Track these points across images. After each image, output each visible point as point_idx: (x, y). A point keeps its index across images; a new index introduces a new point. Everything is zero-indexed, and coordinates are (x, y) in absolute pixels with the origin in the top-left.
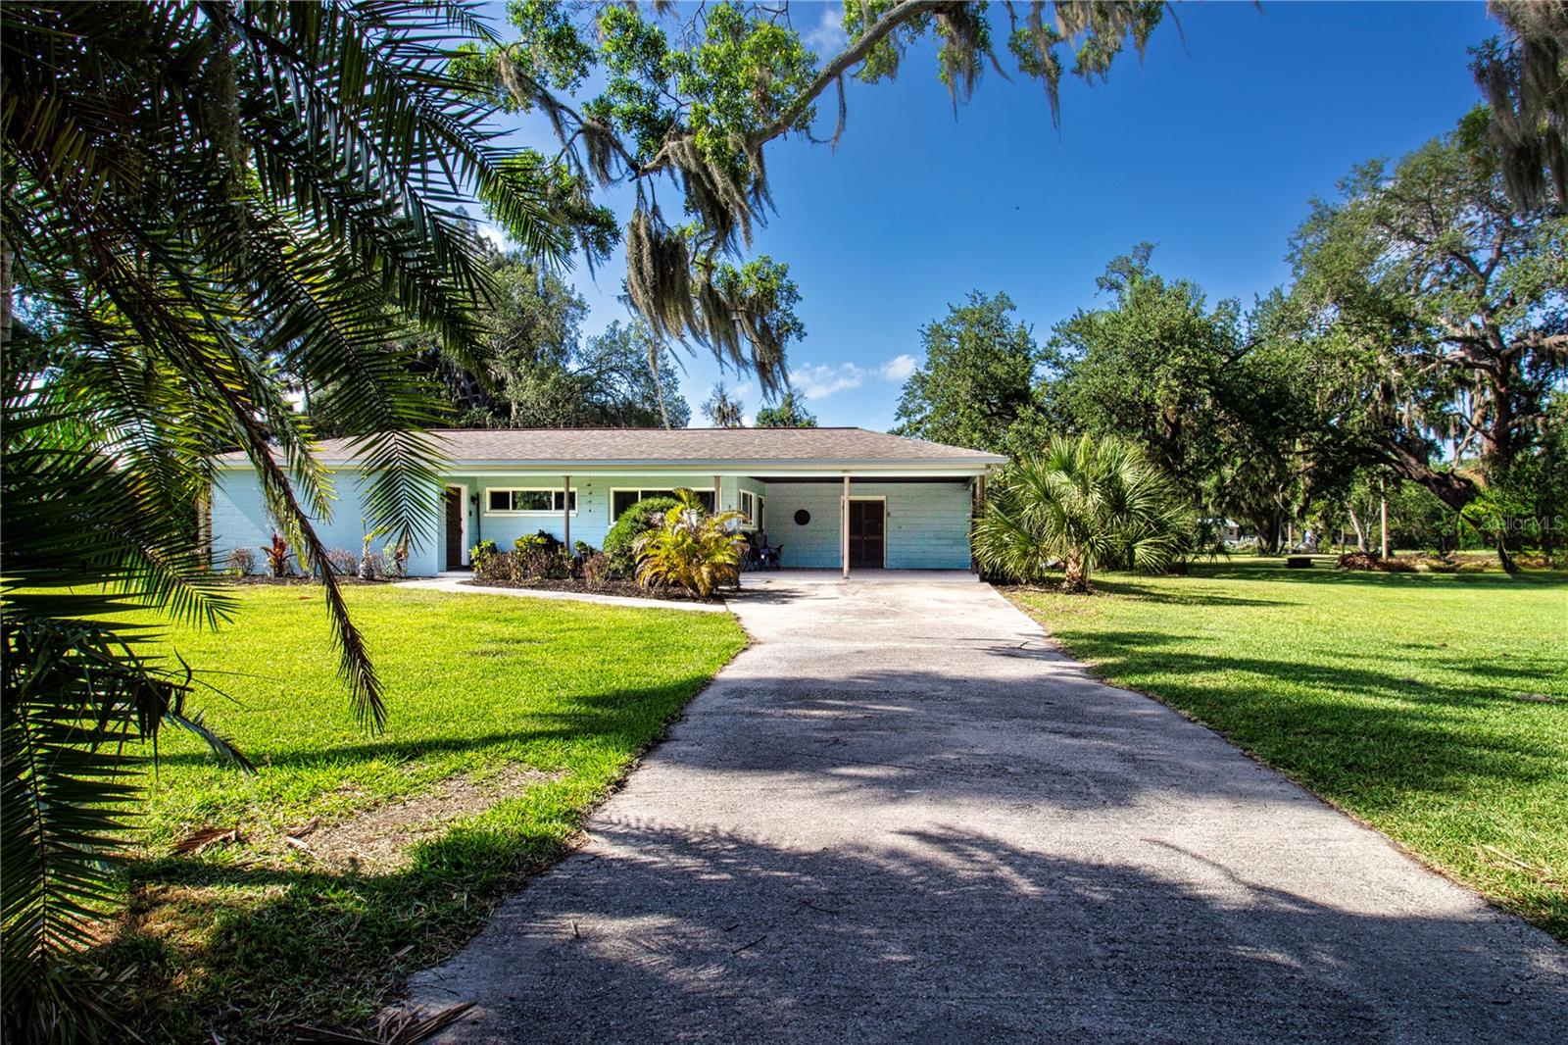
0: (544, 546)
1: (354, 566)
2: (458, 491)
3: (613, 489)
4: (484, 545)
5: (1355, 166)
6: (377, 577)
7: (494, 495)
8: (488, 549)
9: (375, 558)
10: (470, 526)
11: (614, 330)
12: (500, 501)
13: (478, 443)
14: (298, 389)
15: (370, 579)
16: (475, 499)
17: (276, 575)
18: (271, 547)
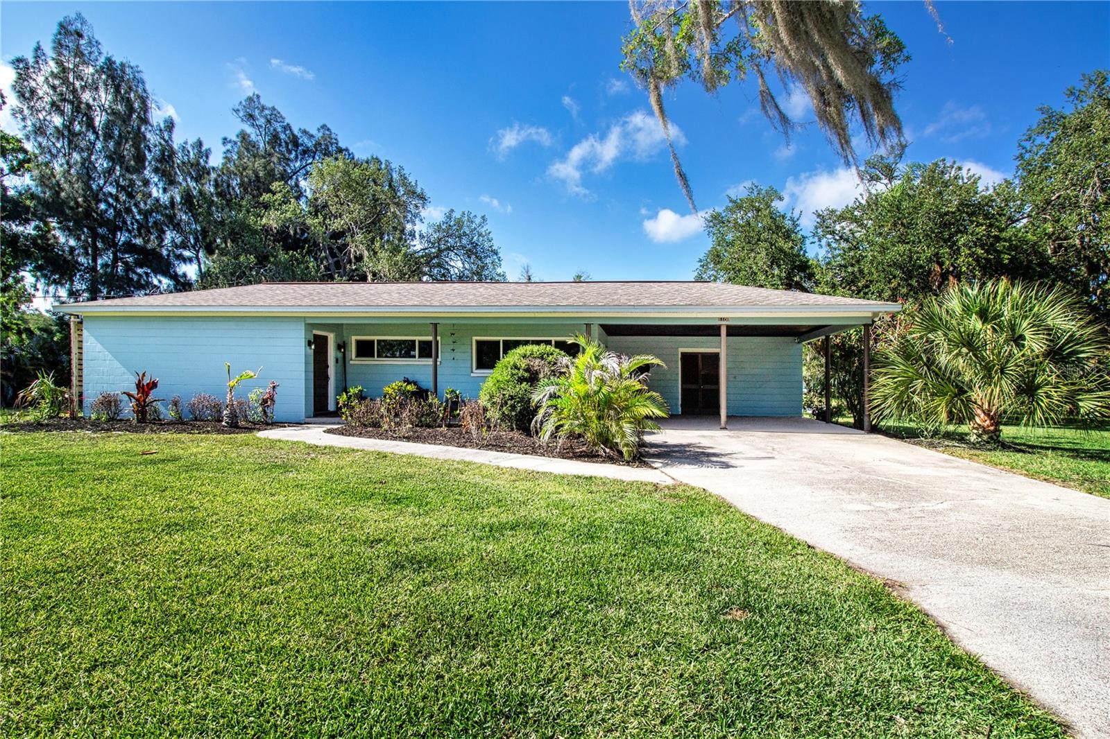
0: (413, 393)
1: (220, 412)
2: (326, 338)
3: (475, 338)
4: (352, 391)
5: (1084, 75)
6: (242, 423)
7: (359, 343)
8: (356, 395)
9: (240, 404)
10: (336, 373)
11: (449, 217)
12: (365, 349)
13: (344, 293)
14: (190, 260)
15: (234, 426)
16: (341, 346)
17: (139, 421)
18: (134, 392)
